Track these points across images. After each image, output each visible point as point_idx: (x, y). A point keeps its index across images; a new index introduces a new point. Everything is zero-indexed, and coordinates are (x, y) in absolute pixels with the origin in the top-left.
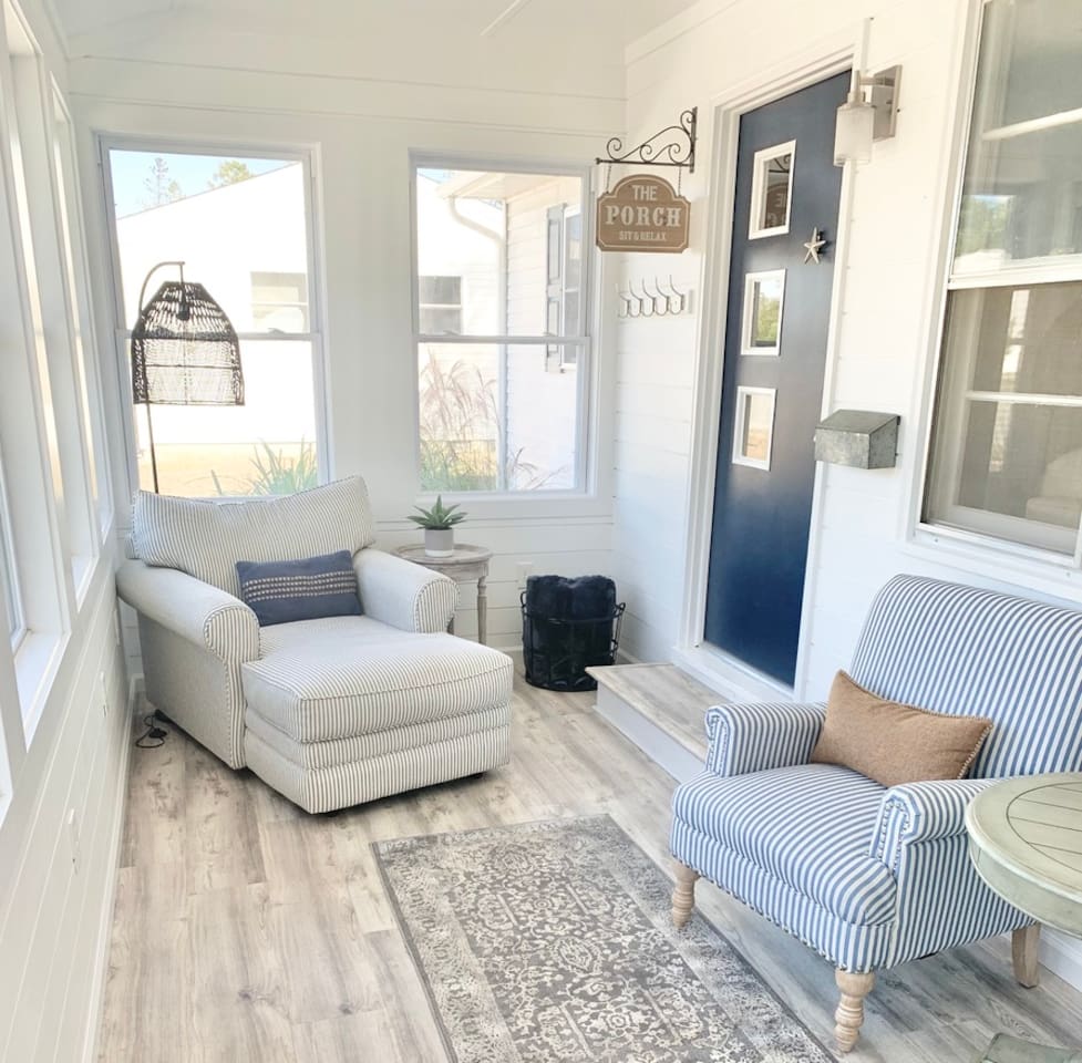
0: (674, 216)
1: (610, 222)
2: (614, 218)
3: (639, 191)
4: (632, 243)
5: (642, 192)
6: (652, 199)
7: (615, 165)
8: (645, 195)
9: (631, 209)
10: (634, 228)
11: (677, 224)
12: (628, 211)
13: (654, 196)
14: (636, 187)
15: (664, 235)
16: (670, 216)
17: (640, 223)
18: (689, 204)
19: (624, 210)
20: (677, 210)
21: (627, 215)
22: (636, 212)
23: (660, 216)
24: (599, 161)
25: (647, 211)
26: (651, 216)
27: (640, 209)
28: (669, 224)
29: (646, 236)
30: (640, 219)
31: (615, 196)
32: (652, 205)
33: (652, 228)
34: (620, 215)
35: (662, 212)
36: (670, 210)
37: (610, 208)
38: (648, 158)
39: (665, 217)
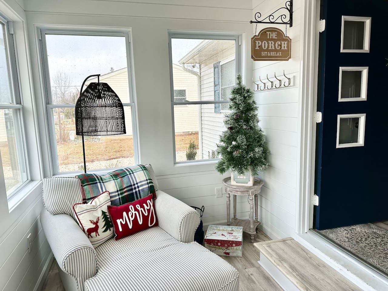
0: (284, 45)
1: (257, 48)
2: (259, 46)
3: (270, 34)
4: (267, 57)
5: (271, 35)
6: (275, 38)
7: (258, 24)
8: (272, 36)
9: (266, 43)
10: (268, 50)
11: (286, 48)
12: (265, 43)
13: (276, 37)
14: (268, 33)
15: (280, 53)
16: (283, 45)
17: (270, 48)
18: (291, 40)
19: (263, 43)
20: (286, 43)
21: (265, 45)
22: (268, 44)
23: (278, 45)
24: (252, 22)
25: (273, 43)
26: (275, 45)
27: (270, 42)
28: (283, 48)
29: (273, 54)
30: (270, 47)
31: (259, 37)
32: (275, 40)
33: (276, 50)
34: (261, 45)
35: (279, 43)
36: (283, 43)
37: (257, 42)
38: (272, 21)
39: (281, 46)
